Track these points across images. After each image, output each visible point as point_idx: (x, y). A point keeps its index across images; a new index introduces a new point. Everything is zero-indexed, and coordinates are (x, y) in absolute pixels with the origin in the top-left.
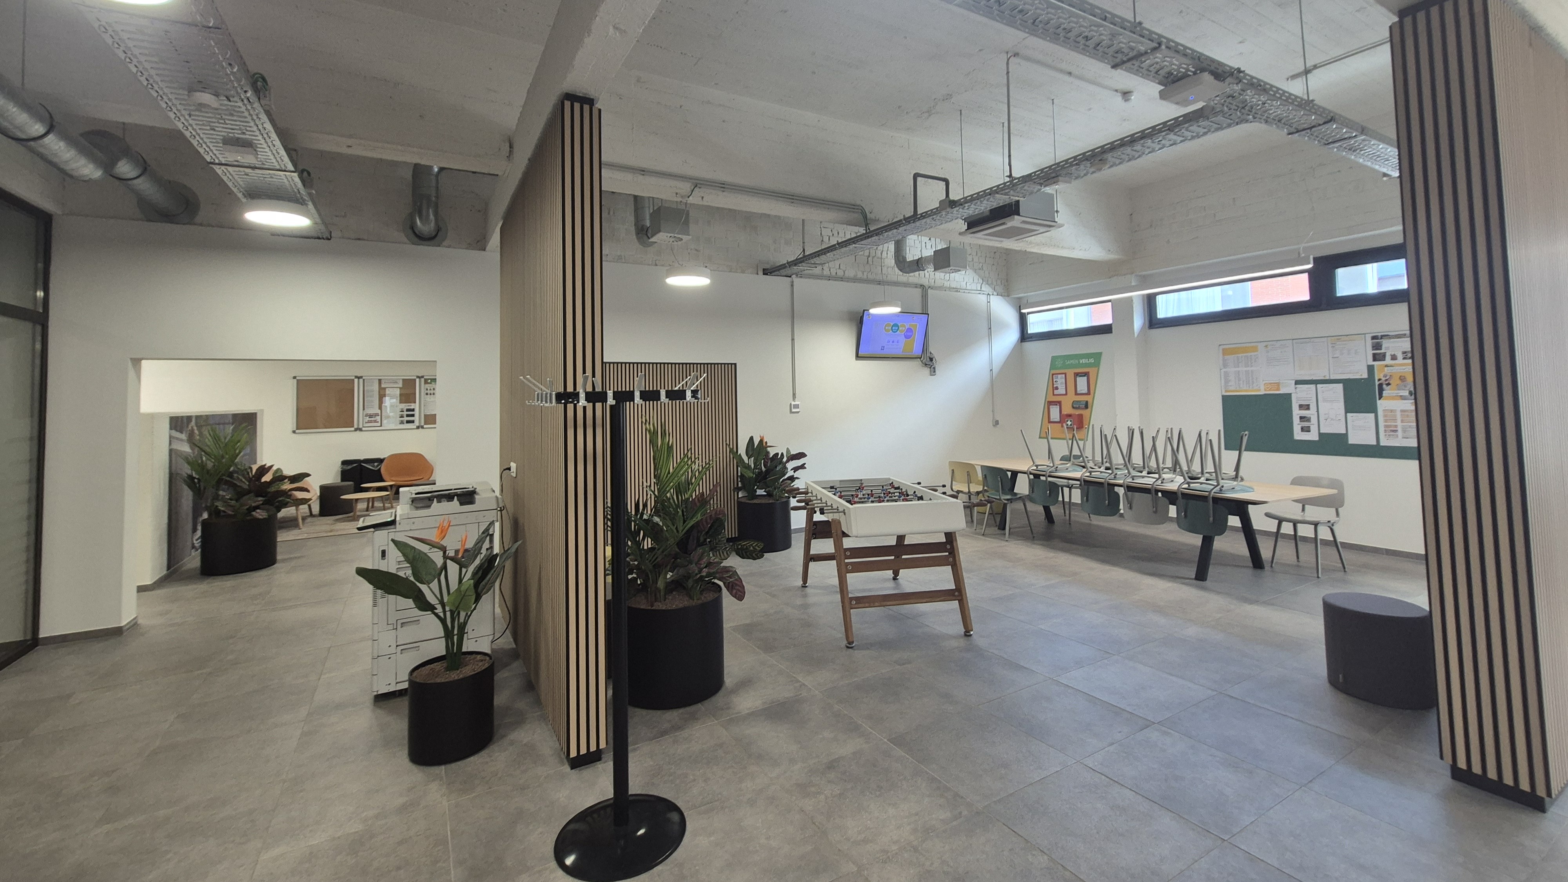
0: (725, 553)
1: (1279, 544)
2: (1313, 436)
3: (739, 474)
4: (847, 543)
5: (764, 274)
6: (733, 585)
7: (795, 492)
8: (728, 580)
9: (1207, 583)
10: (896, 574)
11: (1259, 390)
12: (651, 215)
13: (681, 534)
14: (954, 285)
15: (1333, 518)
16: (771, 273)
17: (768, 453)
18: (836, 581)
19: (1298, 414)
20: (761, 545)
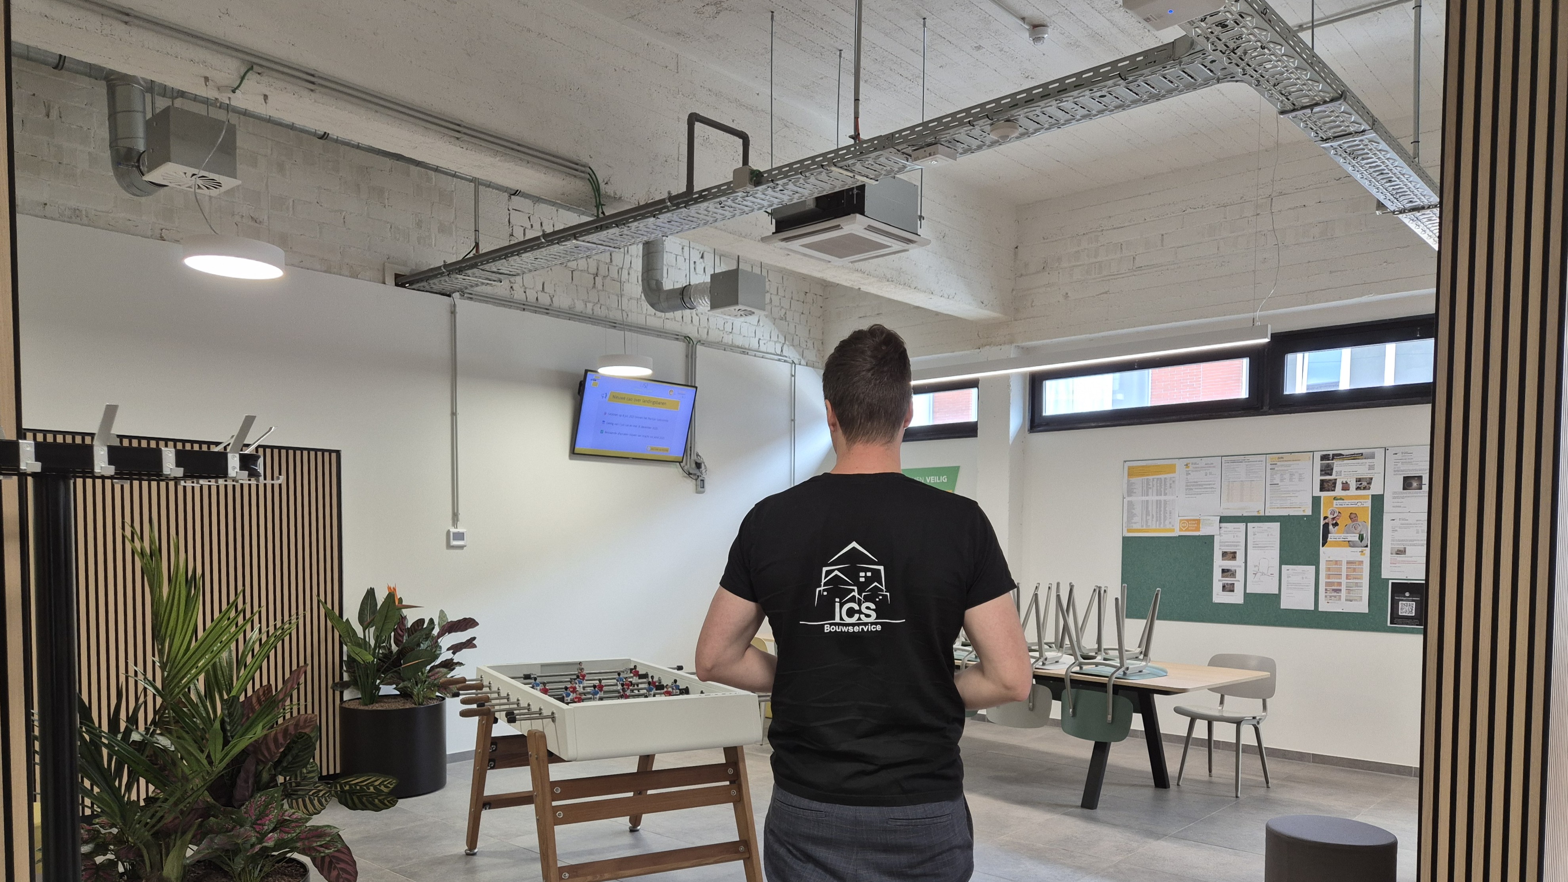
0: (316, 802)
1: (1189, 751)
2: (1236, 598)
3: (345, 658)
4: (557, 773)
5: (397, 285)
6: (331, 862)
7: (457, 687)
8: (320, 852)
9: (1099, 812)
10: (635, 822)
11: (1173, 530)
12: (148, 124)
13: (220, 767)
14: (739, 341)
15: (1258, 712)
16: (411, 283)
17: (403, 619)
18: (532, 840)
19: (1220, 566)
20: (391, 783)
